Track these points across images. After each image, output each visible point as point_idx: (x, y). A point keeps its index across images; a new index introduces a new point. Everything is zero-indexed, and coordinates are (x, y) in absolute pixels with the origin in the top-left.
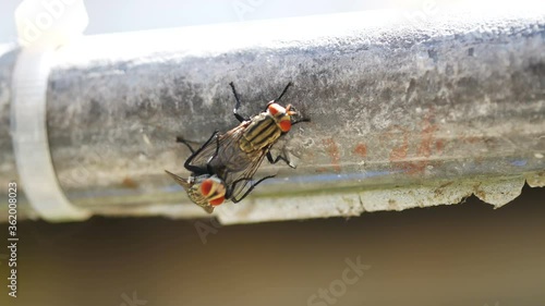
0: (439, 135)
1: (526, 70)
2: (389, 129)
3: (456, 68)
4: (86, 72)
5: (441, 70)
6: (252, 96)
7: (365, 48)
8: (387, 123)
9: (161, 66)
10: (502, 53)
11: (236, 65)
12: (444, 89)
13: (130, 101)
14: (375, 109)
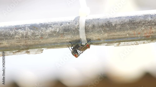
0: (152, 31)
3: (155, 20)
4: (92, 20)
5: (153, 20)
6: (121, 24)
7: (140, 16)
8: (144, 29)
9: (105, 19)
11: (118, 19)
12: (153, 23)
13: (100, 24)
14: (142, 26)
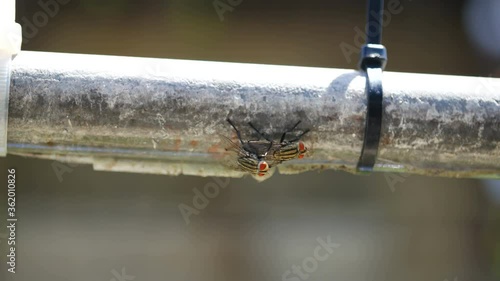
1: (294, 113)
2: (213, 135)
3: (256, 106)
4: (35, 77)
5: (248, 106)
6: (137, 106)
7: (204, 87)
8: (213, 131)
9: (82, 80)
10: (282, 102)
11: (128, 86)
12: (248, 117)
13: (63, 99)
14: (209, 123)
